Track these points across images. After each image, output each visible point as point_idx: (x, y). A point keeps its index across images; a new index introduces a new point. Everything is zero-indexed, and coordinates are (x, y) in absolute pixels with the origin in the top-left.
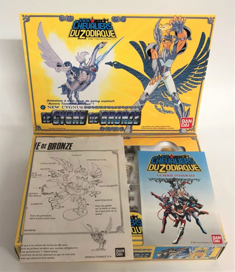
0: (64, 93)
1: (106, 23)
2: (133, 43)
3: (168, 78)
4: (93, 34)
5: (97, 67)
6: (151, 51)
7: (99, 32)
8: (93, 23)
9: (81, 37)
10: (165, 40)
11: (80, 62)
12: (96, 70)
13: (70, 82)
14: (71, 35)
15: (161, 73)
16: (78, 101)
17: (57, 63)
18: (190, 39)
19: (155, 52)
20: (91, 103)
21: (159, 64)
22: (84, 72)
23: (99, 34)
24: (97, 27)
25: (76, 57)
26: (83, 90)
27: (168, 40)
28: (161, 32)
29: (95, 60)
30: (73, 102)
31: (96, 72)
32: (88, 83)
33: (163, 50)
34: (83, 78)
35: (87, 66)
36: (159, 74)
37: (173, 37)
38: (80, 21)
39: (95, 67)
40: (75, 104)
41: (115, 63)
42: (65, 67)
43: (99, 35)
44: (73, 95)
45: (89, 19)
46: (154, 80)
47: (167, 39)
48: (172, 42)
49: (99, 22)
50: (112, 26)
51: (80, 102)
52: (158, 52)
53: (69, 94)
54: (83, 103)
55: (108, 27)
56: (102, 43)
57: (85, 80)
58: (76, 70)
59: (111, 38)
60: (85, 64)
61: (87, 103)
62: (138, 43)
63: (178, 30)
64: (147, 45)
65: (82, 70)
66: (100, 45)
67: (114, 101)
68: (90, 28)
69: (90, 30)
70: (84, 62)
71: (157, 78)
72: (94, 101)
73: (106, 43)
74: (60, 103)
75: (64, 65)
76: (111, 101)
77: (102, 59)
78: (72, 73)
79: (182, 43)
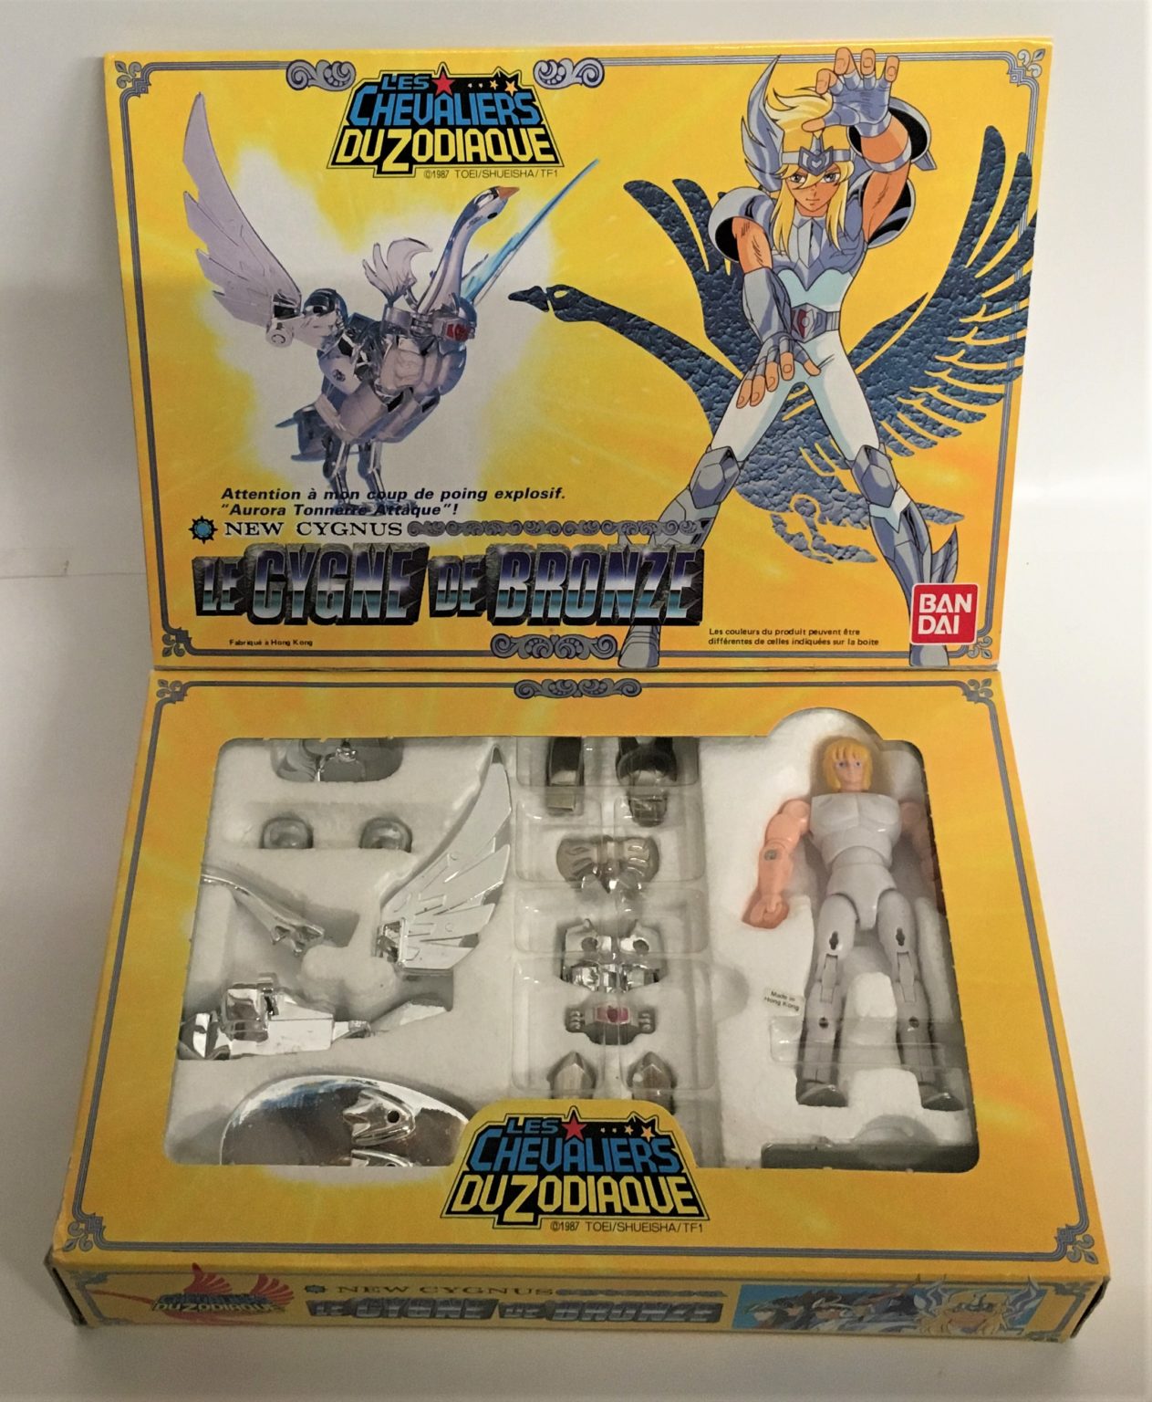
0: (305, 454)
1: (508, 93)
2: (644, 193)
3: (828, 371)
4: (445, 151)
5: (472, 315)
6: (736, 230)
7: (474, 141)
8: (444, 96)
9: (389, 164)
10: (801, 171)
11: (385, 294)
12: (464, 331)
13: (336, 397)
14: (341, 158)
15: (793, 342)
16: (376, 493)
17: (276, 299)
18: (929, 166)
19: (756, 234)
20: (441, 505)
21: (779, 296)
22: (407, 344)
23: (475, 149)
24: (467, 113)
25: (366, 266)
26: (401, 434)
27: (817, 173)
28: (780, 134)
29: (461, 279)
30: (354, 501)
31: (466, 338)
32: (427, 399)
33: (797, 222)
34: (402, 371)
35: (420, 311)
36: (784, 345)
37: (839, 156)
38: (385, 87)
39: (462, 313)
40: (363, 510)
41: (559, 294)
42: (315, 317)
43: (476, 156)
44: (353, 461)
45: (429, 79)
46: (760, 380)
47: (809, 170)
48: (838, 184)
49: (476, 90)
50: (536, 108)
51: (386, 502)
52: (768, 235)
53: (330, 457)
54: (403, 503)
55: (517, 111)
56: (494, 192)
57: (410, 383)
58: (368, 333)
59: (534, 169)
60: (409, 302)
61: (422, 503)
62: (666, 190)
63: (864, 120)
64: (712, 198)
65: (398, 331)
66: (481, 204)
67: (559, 491)
68: (432, 121)
69: (431, 127)
70: (405, 289)
71: (772, 367)
72: (457, 495)
73: (513, 190)
74: (289, 505)
75: (310, 308)
76: (545, 495)
77: (495, 273)
78: (346, 350)
79: (886, 189)
